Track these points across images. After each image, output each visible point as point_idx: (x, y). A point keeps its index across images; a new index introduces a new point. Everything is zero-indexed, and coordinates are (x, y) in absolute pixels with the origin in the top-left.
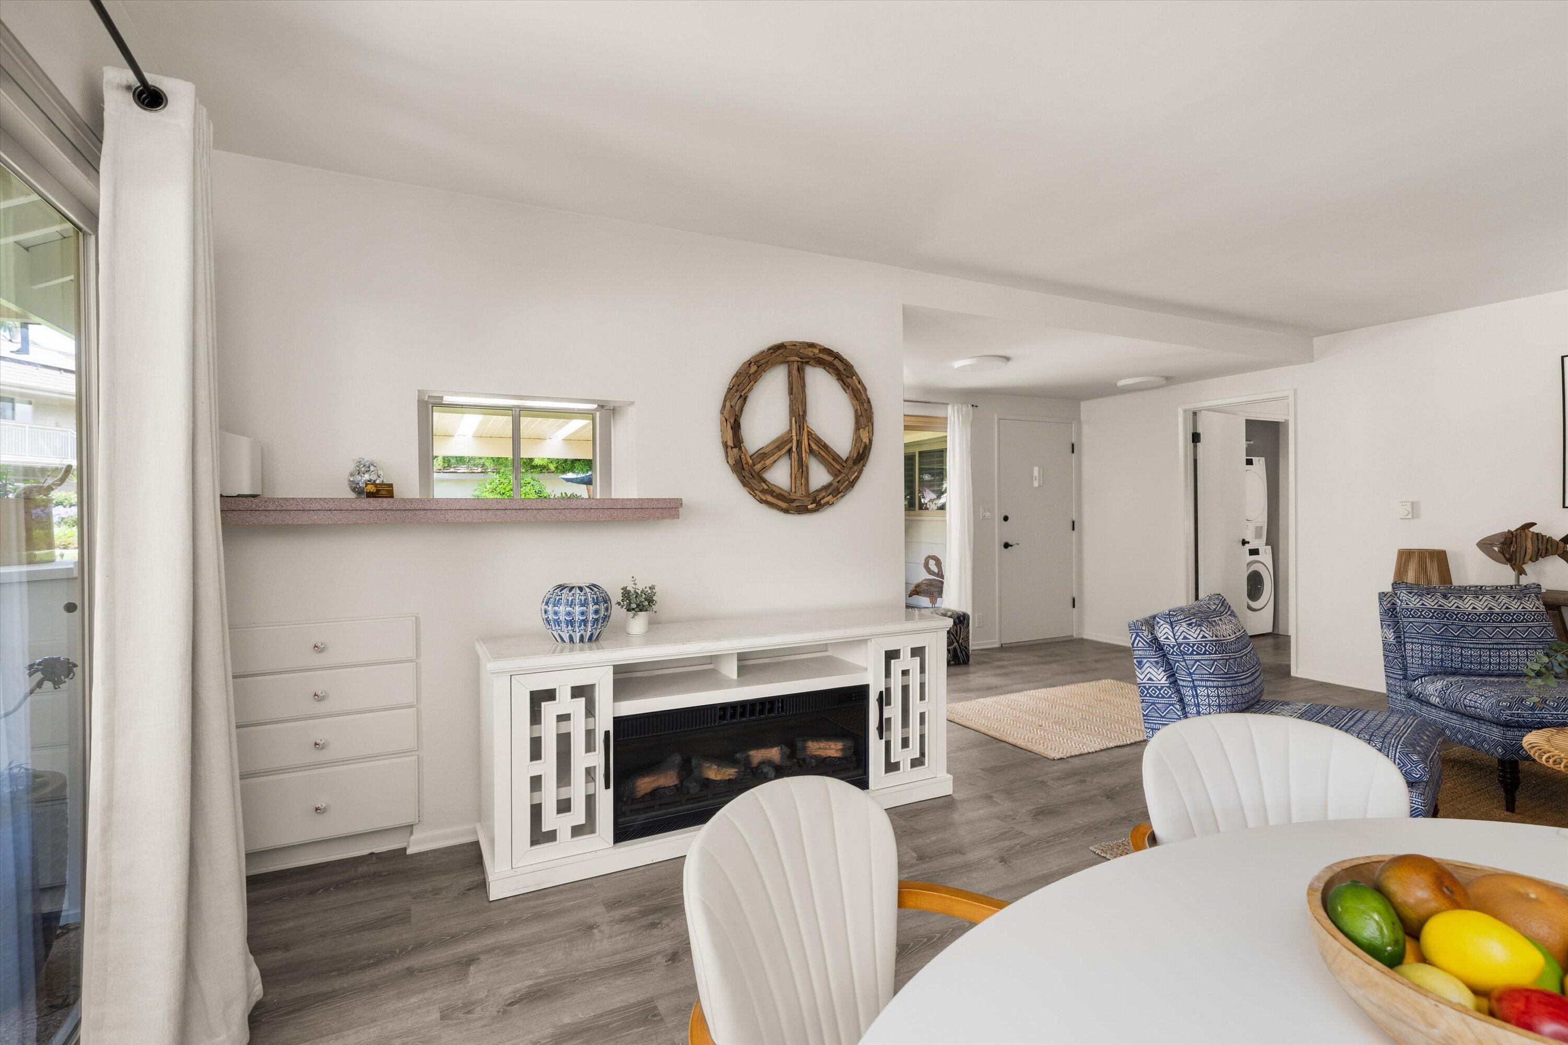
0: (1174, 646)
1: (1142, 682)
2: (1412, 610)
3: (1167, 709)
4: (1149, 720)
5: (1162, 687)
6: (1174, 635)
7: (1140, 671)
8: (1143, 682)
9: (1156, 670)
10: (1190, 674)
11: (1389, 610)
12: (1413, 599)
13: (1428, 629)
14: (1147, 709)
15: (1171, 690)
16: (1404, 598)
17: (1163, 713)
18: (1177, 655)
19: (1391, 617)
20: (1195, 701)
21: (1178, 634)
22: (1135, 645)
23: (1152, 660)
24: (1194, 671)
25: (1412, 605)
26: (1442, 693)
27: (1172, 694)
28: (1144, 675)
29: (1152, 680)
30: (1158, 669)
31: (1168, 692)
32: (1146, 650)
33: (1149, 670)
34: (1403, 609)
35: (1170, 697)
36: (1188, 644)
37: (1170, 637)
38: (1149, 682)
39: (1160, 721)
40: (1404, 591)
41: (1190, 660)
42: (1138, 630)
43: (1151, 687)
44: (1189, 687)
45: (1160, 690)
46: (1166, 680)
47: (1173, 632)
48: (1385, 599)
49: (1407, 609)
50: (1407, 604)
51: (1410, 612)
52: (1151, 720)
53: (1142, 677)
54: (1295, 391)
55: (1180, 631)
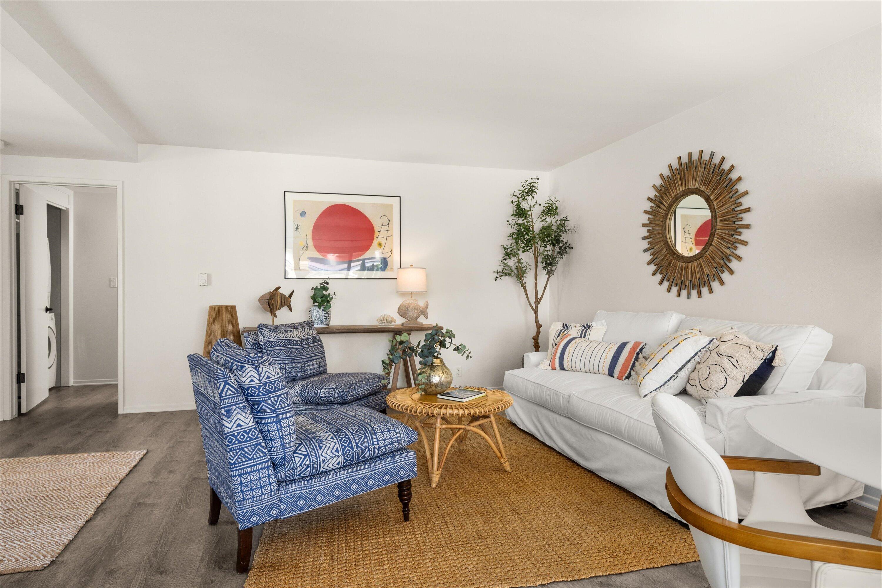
0: (260, 387)
1: (230, 431)
2: (272, 342)
3: (254, 450)
4: (237, 467)
5: (250, 430)
6: (260, 377)
7: (228, 420)
8: (232, 430)
9: (244, 414)
10: (275, 411)
11: (253, 344)
12: (272, 335)
13: (283, 353)
14: (235, 456)
15: (257, 430)
16: (267, 334)
17: (250, 455)
18: (263, 395)
19: (255, 349)
20: (279, 434)
21: (263, 374)
22: (223, 394)
23: (241, 405)
24: (278, 407)
25: (272, 339)
26: (302, 393)
27: (258, 434)
28: (232, 423)
29: (241, 426)
30: (246, 413)
31: (255, 433)
32: (234, 397)
33: (238, 416)
34: (266, 342)
35: (257, 437)
36: (271, 383)
37: (254, 379)
38: (238, 428)
39: (248, 464)
40: (267, 330)
41: (274, 397)
42: (226, 378)
43: (240, 432)
44: (274, 422)
45: (248, 433)
46: (253, 422)
47: (258, 374)
48: (250, 337)
49: (269, 342)
50: (269, 338)
51: (271, 343)
52: (239, 466)
53: (230, 426)
54: (123, 182)
55: (264, 372)
